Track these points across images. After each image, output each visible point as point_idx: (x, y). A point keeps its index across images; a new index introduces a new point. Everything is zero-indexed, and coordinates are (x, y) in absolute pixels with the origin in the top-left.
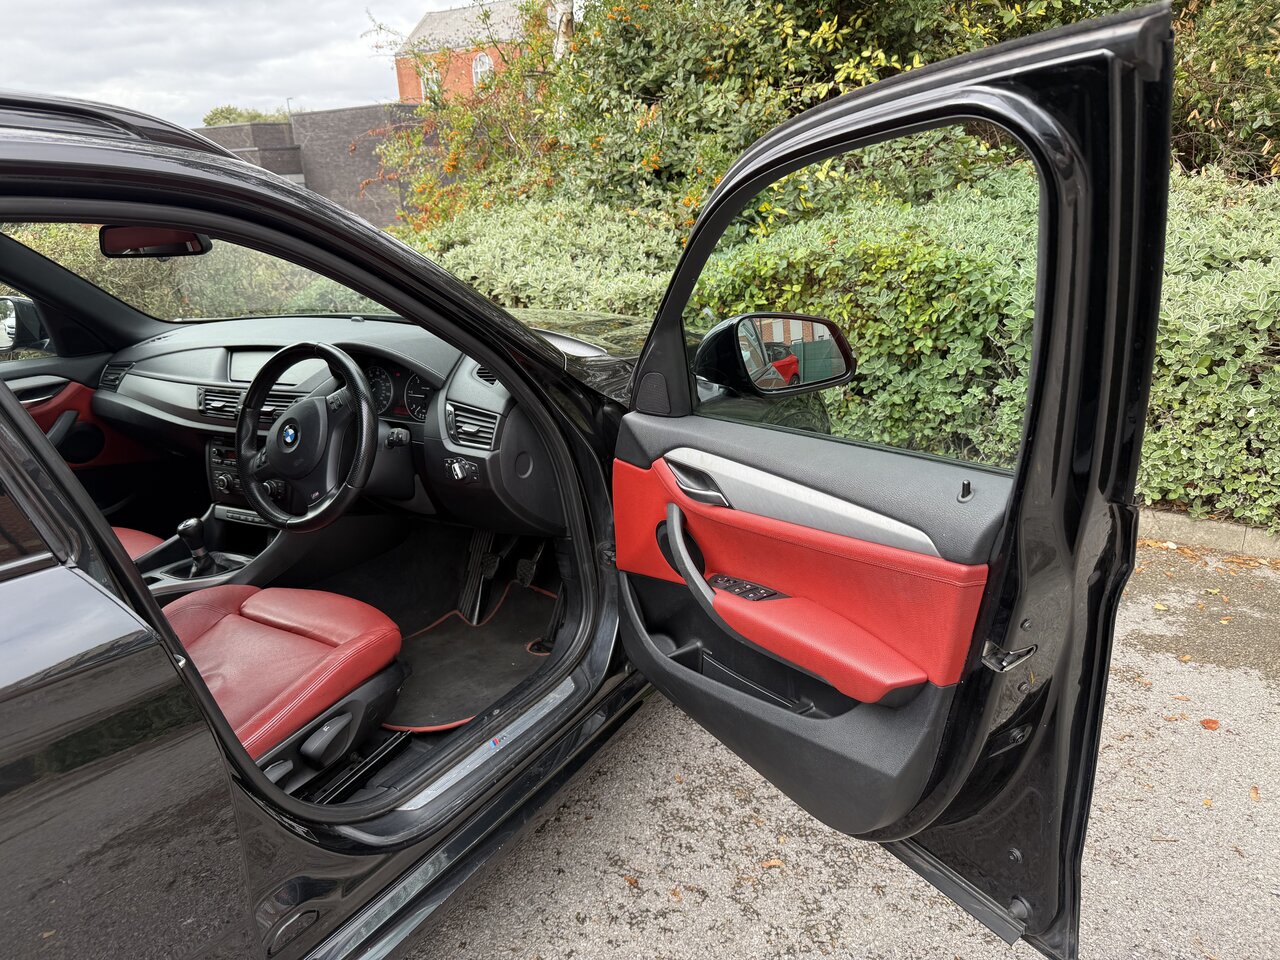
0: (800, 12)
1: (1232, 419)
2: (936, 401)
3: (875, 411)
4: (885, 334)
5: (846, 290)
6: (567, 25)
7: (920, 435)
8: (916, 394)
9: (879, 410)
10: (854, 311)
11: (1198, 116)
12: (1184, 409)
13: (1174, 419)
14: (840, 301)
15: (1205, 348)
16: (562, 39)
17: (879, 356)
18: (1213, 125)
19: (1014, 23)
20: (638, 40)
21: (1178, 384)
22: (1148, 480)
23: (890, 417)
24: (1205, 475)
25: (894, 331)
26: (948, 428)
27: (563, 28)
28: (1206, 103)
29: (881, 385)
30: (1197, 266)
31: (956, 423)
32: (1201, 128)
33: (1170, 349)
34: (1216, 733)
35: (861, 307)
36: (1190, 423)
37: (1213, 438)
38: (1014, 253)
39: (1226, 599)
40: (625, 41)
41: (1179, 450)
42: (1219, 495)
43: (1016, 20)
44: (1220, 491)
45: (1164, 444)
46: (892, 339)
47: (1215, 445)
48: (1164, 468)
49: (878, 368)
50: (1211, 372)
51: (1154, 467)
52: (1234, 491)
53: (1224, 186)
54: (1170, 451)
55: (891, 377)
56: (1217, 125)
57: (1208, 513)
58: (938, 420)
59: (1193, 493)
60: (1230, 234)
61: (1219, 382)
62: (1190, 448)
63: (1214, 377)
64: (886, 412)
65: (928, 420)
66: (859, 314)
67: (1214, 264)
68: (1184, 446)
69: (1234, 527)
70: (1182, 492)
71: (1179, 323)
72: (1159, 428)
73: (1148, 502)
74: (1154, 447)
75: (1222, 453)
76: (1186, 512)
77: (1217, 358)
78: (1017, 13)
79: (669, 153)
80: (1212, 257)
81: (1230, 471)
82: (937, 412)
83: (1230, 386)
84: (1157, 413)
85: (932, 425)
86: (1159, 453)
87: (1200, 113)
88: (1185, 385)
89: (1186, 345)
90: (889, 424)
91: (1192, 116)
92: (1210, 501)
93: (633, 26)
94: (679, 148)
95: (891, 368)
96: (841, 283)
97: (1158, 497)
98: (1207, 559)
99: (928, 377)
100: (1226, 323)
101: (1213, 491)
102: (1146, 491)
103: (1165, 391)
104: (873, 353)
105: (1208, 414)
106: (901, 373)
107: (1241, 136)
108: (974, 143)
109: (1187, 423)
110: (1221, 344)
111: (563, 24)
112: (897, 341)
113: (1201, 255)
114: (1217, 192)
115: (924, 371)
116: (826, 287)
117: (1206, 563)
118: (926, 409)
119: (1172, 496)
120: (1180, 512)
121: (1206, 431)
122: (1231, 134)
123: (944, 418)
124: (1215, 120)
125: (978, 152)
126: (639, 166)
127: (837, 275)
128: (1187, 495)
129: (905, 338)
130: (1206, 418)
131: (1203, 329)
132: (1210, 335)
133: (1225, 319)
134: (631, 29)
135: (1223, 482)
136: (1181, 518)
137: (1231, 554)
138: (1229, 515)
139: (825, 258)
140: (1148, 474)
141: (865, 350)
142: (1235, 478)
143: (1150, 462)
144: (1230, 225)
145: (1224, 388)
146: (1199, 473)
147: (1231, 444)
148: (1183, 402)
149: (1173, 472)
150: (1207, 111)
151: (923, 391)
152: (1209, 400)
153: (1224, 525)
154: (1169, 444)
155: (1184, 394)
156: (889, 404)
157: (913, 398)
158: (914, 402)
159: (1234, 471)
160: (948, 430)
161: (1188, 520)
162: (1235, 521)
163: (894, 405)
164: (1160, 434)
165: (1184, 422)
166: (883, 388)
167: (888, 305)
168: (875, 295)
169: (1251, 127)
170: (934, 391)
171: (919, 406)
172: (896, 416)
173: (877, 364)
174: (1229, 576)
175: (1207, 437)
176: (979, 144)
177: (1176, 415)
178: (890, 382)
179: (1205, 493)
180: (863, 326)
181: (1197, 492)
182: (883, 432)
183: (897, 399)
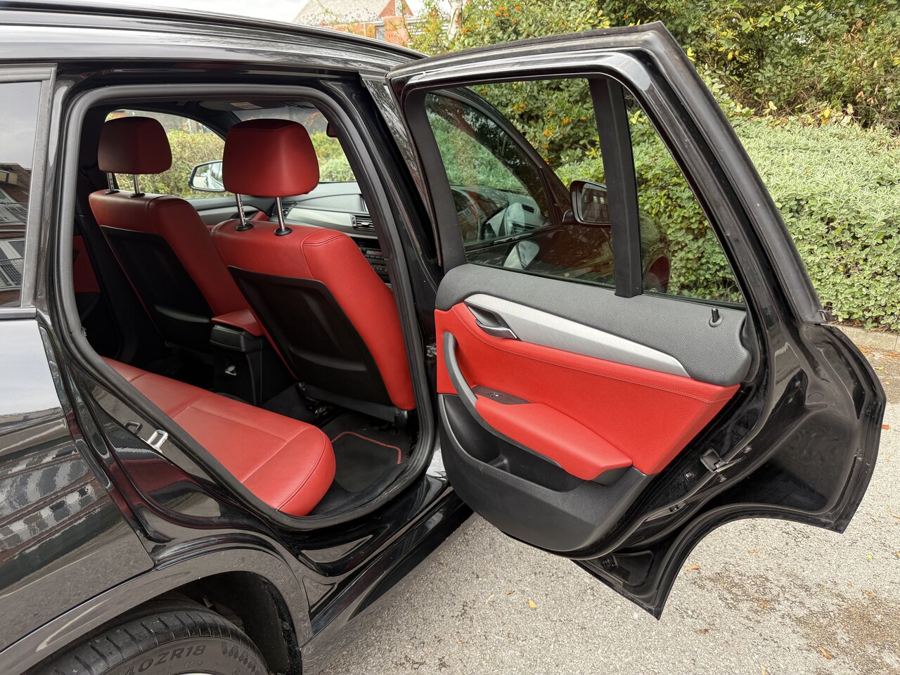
0: (613, 16)
1: (894, 270)
2: (714, 257)
3: (675, 263)
4: (686, 215)
5: (662, 188)
6: (458, 17)
7: (703, 278)
8: (702, 253)
9: (678, 262)
10: (667, 201)
11: (863, 96)
12: (865, 264)
13: (859, 270)
14: (659, 194)
15: (881, 228)
16: (455, 25)
17: (681, 229)
18: (872, 102)
19: (749, 30)
20: (510, 29)
21: (863, 250)
22: (841, 307)
23: (685, 267)
24: (875, 304)
25: (692, 214)
26: (721, 274)
27: (456, 19)
28: (869, 88)
29: (680, 247)
30: (873, 183)
31: (726, 271)
32: (864, 102)
33: (861, 228)
34: (889, 431)
35: (671, 199)
36: (869, 272)
37: (882, 281)
38: (766, 170)
39: (887, 373)
40: (501, 29)
41: (861, 289)
42: (883, 316)
43: (751, 28)
44: (883, 314)
45: (853, 285)
46: (689, 219)
47: (882, 286)
48: (852, 299)
49: (681, 236)
50: (884, 243)
51: (846, 298)
52: (892, 314)
53: (888, 137)
54: (855, 289)
55: (688, 242)
56: (874, 101)
57: (875, 327)
58: (714, 270)
59: (868, 315)
60: (892, 165)
61: (888, 249)
62: (868, 288)
63: (885, 246)
64: (683, 264)
65: (709, 269)
66: (670, 203)
67: (883, 183)
68: (864, 286)
69: (890, 336)
70: (861, 314)
71: (867, 213)
72: (849, 276)
73: (840, 320)
74: (846, 287)
75: (887, 290)
76: (862, 327)
77: (888, 234)
78: (751, 23)
79: (531, 102)
80: (882, 178)
81: (891, 301)
82: (715, 264)
83: (894, 251)
84: (849, 266)
85: (710, 272)
86: (848, 291)
87: (864, 94)
88: (868, 250)
89: (870, 225)
90: (684, 271)
91: (859, 95)
92: (877, 320)
93: (508, 20)
94: (537, 100)
95: (688, 237)
96: (660, 184)
97: (847, 317)
98: (874, 353)
99: (711, 243)
100: (894, 213)
101: (879, 314)
102: (839, 313)
103: (855, 253)
104: (678, 227)
105: (880, 267)
106: (693, 240)
107: (890, 110)
108: (733, 104)
109: (867, 273)
110: (890, 226)
111: (456, 16)
112: (693, 220)
113: (876, 177)
114: (884, 141)
115: (709, 239)
116: (650, 186)
117: (874, 355)
118: (708, 262)
119: (855, 316)
120: (858, 327)
121: (878, 277)
122: (883, 108)
123: (718, 268)
124: (874, 98)
125: (735, 110)
126: (512, 109)
127: (658, 179)
128: (864, 316)
129: (698, 218)
130: (879, 270)
131: (881, 216)
132: (885, 221)
133: (894, 211)
134: (506, 22)
135: (886, 309)
136: (859, 330)
137: (888, 351)
138: (888, 329)
139: (651, 168)
140: (842, 303)
141: (672, 225)
142: (892, 305)
143: (843, 295)
144: (893, 160)
145: (891, 252)
146: (872, 302)
147: (892, 286)
148: (865, 260)
149: (857, 302)
150: (869, 92)
151: (706, 251)
152: (882, 259)
153: (884, 335)
154: (856, 285)
155: (867, 255)
156: (685, 258)
157: (700, 255)
158: (700, 258)
159: (893, 302)
160: (721, 275)
161: (863, 332)
162: (892, 332)
163: (688, 259)
164: (851, 278)
165: (865, 272)
166: (682, 249)
167: (689, 198)
168: (681, 192)
169: (897, 104)
170: (714, 252)
171: (704, 260)
172: (689, 266)
173: (679, 234)
174: (888, 362)
175: (878, 281)
176: (736, 105)
177: (861, 268)
178: (686, 245)
179: (874, 315)
180: (671, 210)
181: (870, 314)
182: (679, 276)
183: (690, 256)
